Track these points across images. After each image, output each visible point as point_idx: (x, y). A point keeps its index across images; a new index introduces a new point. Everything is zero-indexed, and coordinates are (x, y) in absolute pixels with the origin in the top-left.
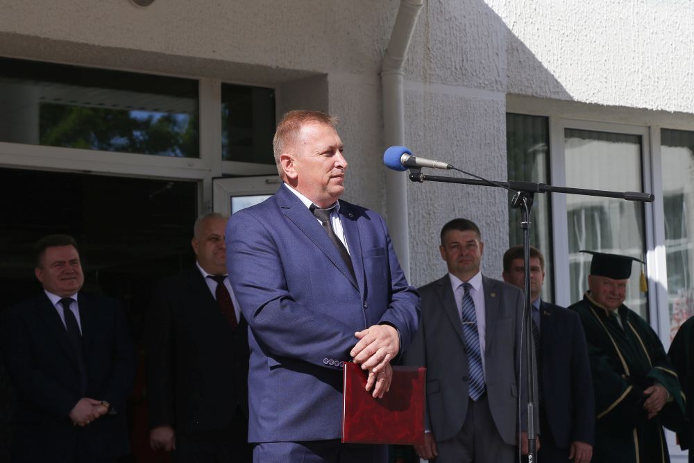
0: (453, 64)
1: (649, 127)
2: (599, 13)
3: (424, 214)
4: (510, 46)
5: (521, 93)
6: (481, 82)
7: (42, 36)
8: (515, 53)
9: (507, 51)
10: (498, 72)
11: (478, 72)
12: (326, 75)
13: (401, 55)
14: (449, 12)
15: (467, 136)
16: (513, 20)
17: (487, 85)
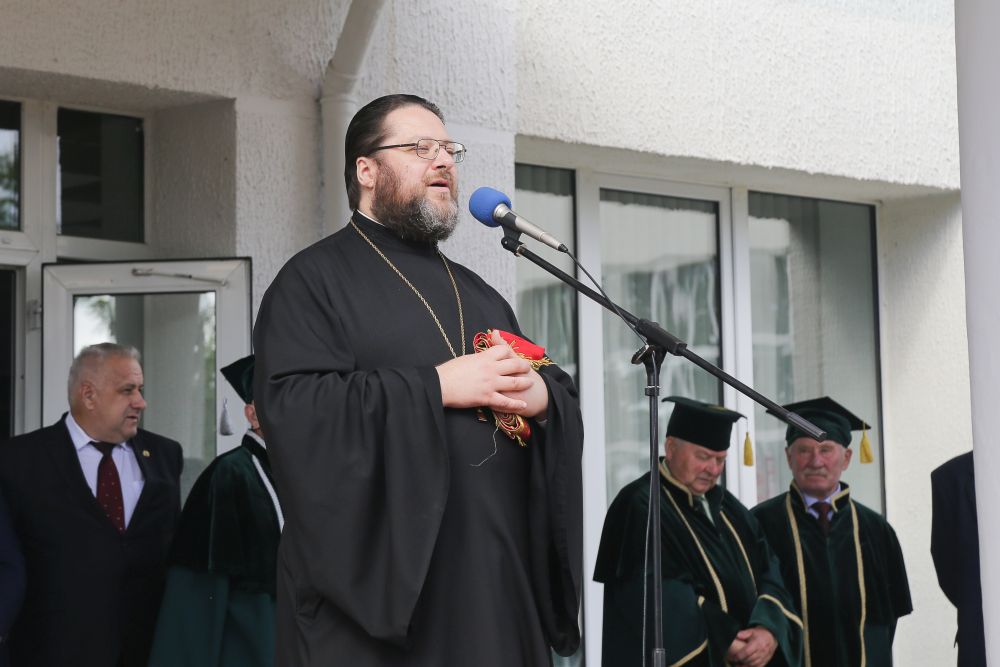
0: (434, 86)
1: (731, 189)
4: (522, 58)
5: (538, 133)
6: (476, 115)
8: (530, 69)
9: (516, 65)
10: (503, 100)
11: (471, 100)
12: (229, 103)
13: (353, 70)
14: (429, 3)
17: (486, 120)
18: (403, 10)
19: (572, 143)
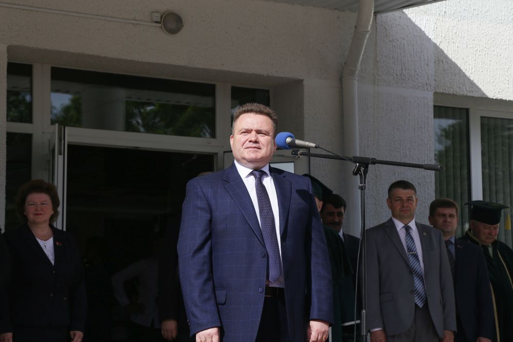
0: (395, 72)
2: (504, 35)
3: (373, 177)
4: (437, 59)
5: (444, 92)
6: (415, 84)
7: (103, 56)
8: (441, 63)
9: (434, 62)
10: (428, 77)
11: (413, 78)
12: (302, 81)
13: (355, 66)
14: (393, 36)
15: (404, 122)
16: (439, 41)
17: (420, 86)
18: (381, 39)
19: (461, 96)
